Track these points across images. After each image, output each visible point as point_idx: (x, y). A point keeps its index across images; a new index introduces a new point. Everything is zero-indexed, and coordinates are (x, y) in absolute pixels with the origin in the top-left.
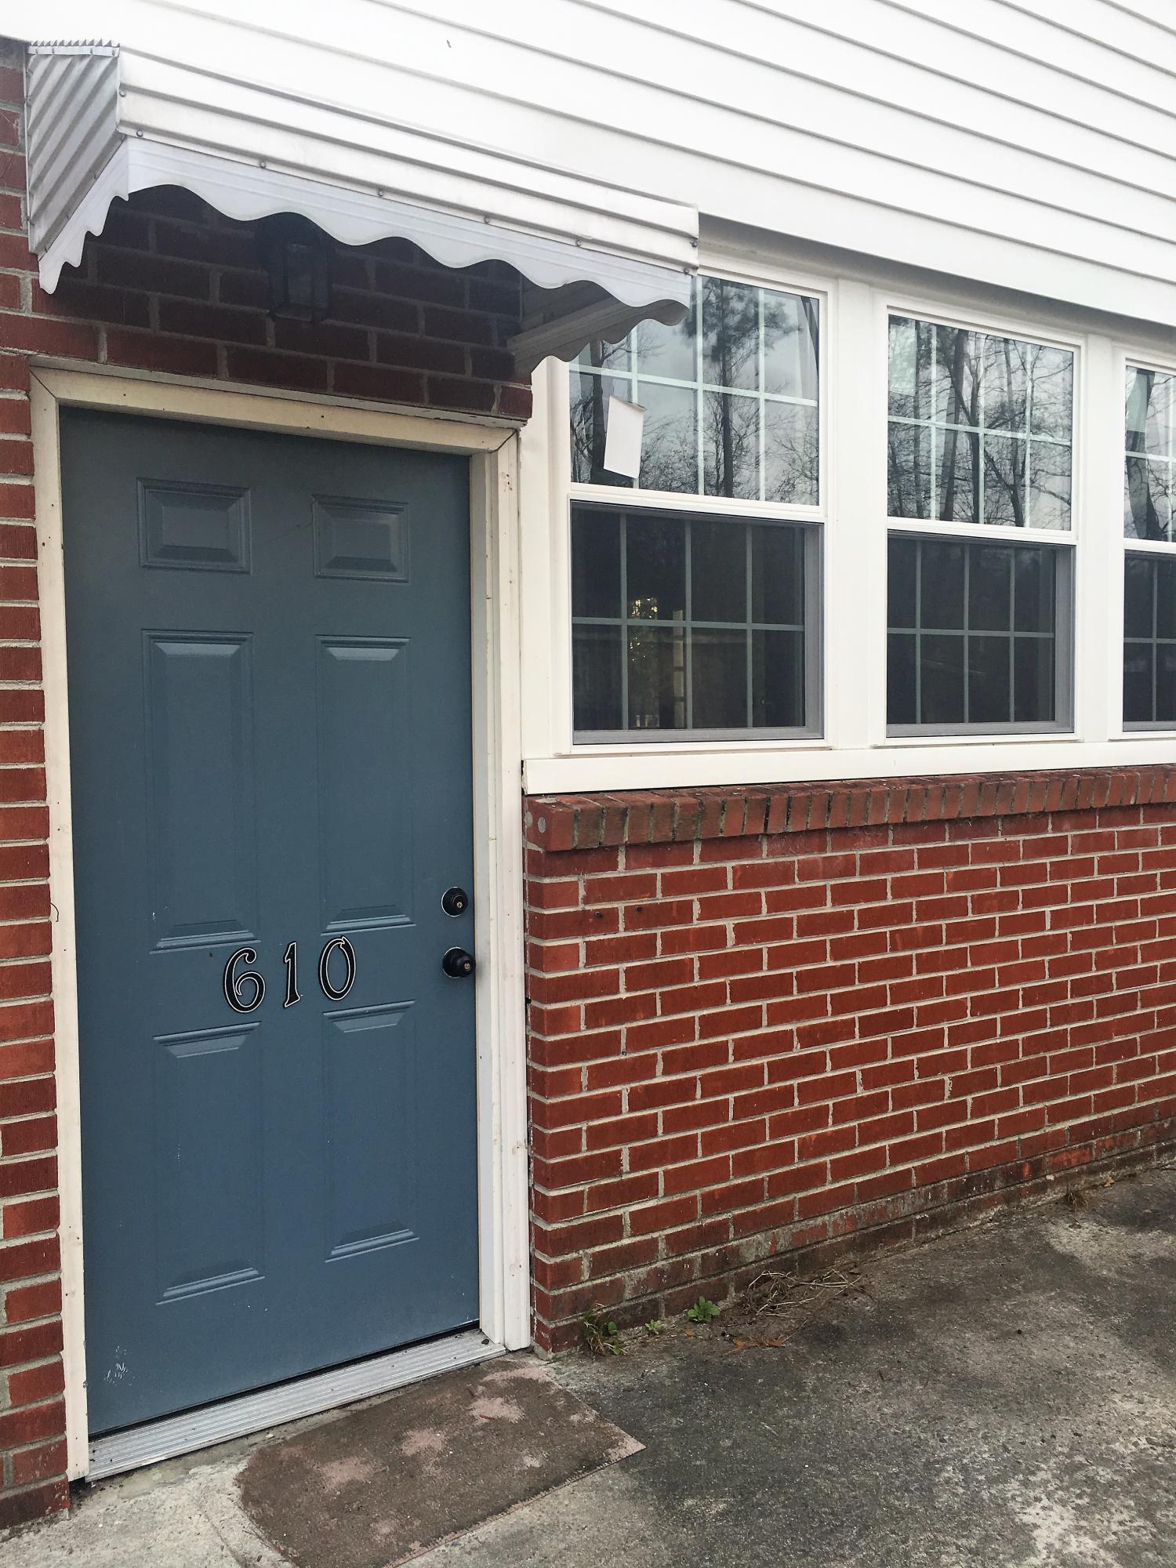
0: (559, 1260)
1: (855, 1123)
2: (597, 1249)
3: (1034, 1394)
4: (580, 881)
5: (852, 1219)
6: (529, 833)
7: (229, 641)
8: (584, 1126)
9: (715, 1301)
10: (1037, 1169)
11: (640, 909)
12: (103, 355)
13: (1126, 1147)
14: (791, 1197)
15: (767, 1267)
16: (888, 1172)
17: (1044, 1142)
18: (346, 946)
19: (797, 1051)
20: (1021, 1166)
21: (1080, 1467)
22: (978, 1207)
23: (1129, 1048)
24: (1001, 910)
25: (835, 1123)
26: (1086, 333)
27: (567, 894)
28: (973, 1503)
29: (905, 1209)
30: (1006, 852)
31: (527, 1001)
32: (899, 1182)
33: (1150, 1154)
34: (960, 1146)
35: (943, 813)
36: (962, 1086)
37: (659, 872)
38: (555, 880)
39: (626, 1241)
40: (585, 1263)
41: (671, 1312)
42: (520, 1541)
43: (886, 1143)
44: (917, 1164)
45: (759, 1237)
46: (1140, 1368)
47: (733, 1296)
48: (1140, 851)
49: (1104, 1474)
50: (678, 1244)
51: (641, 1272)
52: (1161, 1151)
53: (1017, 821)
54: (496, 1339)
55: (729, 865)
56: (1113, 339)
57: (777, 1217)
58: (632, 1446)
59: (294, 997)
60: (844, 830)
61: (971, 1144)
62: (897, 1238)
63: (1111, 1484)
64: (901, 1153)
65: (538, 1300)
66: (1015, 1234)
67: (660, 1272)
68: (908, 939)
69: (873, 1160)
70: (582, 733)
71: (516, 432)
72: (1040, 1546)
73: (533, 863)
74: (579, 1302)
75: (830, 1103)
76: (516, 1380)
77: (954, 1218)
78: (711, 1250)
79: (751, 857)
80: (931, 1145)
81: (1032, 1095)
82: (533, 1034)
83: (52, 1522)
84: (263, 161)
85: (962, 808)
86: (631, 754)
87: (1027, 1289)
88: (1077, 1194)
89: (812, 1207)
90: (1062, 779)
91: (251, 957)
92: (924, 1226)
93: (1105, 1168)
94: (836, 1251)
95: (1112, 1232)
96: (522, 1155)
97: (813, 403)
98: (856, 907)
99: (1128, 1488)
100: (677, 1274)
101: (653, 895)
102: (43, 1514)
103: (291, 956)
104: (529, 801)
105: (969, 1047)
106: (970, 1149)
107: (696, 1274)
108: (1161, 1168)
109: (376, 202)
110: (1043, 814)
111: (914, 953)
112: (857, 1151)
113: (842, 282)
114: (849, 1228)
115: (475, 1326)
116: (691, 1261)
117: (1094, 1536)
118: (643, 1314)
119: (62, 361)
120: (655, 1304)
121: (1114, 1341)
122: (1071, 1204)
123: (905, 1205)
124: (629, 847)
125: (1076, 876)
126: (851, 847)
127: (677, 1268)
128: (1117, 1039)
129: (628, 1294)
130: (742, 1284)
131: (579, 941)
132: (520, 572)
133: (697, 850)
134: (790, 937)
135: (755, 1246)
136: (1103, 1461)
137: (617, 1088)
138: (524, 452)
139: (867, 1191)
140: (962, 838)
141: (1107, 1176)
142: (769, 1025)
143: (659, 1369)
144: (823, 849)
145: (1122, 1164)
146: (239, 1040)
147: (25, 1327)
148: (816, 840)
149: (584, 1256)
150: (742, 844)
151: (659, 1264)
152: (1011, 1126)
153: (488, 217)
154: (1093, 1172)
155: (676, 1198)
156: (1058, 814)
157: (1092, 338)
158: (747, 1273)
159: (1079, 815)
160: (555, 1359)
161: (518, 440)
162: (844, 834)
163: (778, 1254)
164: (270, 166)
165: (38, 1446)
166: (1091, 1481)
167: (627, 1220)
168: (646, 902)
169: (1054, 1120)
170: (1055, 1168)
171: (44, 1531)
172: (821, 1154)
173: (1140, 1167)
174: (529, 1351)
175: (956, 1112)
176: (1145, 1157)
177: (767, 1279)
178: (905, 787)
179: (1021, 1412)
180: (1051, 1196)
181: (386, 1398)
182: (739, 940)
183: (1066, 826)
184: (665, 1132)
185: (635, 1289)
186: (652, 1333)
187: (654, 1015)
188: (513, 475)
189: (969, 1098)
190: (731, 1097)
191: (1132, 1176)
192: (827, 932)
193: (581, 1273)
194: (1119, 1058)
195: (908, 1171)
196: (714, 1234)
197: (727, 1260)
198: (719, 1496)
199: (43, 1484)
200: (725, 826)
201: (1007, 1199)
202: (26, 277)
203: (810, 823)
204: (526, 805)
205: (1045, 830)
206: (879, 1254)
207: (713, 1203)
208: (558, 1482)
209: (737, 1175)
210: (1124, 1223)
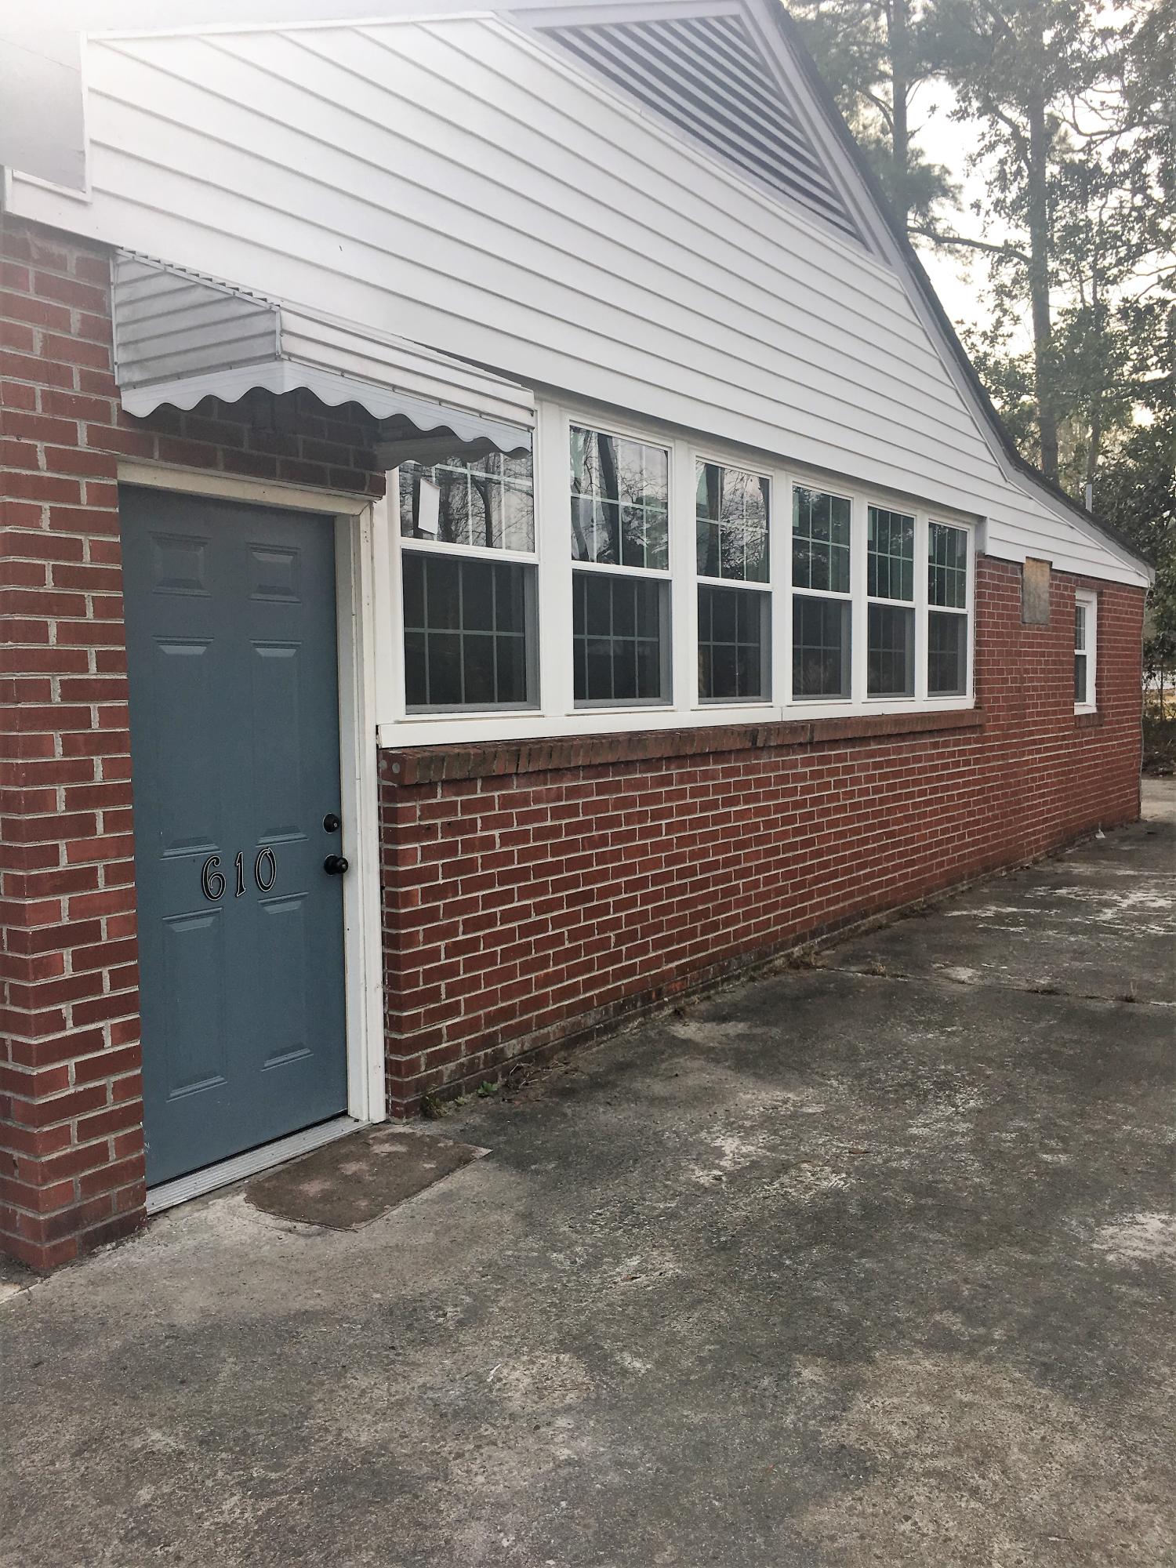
0: (408, 1058)
1: (564, 966)
2: (429, 1050)
3: (696, 1098)
4: (417, 805)
5: (563, 1029)
6: (382, 774)
7: (200, 644)
8: (421, 969)
9: (492, 1083)
10: (659, 995)
11: (449, 824)
12: (157, 455)
13: (705, 979)
14: (530, 1015)
15: (520, 1061)
16: (582, 997)
17: (661, 977)
18: (271, 854)
19: (534, 918)
20: (650, 992)
21: (733, 1122)
22: (629, 1019)
23: (705, 914)
24: (639, 823)
25: (554, 965)
26: (674, 439)
27: (409, 815)
28: (685, 1143)
29: (590, 1022)
30: (641, 784)
31: (382, 888)
32: (586, 1005)
33: (718, 983)
34: (620, 980)
35: (611, 758)
36: (620, 940)
37: (459, 799)
38: (403, 805)
39: (444, 1045)
40: (423, 1060)
41: (468, 1092)
42: (447, 1197)
43: (580, 978)
44: (597, 992)
45: (514, 1041)
46: (749, 1082)
47: (501, 1081)
48: (711, 783)
49: (748, 1124)
50: (473, 1046)
51: (452, 1066)
52: (723, 981)
53: (649, 764)
54: (364, 1118)
55: (496, 794)
56: (689, 442)
57: (523, 1029)
58: (485, 1151)
59: (242, 890)
60: (557, 770)
61: (625, 978)
62: (587, 1040)
63: (752, 1127)
64: (589, 984)
65: (392, 1088)
66: (652, 1034)
67: (462, 1064)
68: (591, 843)
69: (573, 990)
70: (412, 707)
71: (371, 503)
72: (727, 1152)
73: (386, 794)
74: (421, 1085)
75: (551, 952)
76: (392, 1134)
77: (616, 1027)
78: (489, 1051)
79: (507, 789)
80: (603, 980)
81: (658, 945)
82: (386, 910)
83: (139, 1236)
84: (343, 372)
85: (621, 755)
86: (436, 721)
87: (671, 1057)
88: (682, 1009)
89: (543, 1021)
90: (670, 735)
91: (217, 863)
92: (601, 1032)
93: (694, 993)
94: (554, 1050)
95: (709, 1025)
96: (380, 991)
97: (530, 484)
98: (564, 822)
99: (761, 1126)
100: (472, 1066)
101: (456, 815)
102: (134, 1232)
103: (240, 861)
104: (382, 753)
105: (623, 914)
106: (625, 982)
107: (482, 1066)
108: (724, 992)
109: (390, 394)
110: (660, 759)
111: (594, 852)
112: (565, 983)
113: (545, 404)
114: (562, 1034)
115: (345, 1114)
116: (479, 1058)
117: (753, 1145)
118: (453, 1094)
119: (133, 458)
120: (459, 1086)
121: (729, 1072)
122: (678, 1014)
123: (591, 1019)
124: (444, 782)
125: (678, 800)
126: (561, 781)
127: (471, 1061)
128: (700, 908)
129: (445, 1079)
130: (506, 1073)
131: (417, 845)
132: (374, 597)
133: (479, 784)
134: (528, 842)
135: (512, 1047)
136: (743, 1119)
137: (439, 943)
138: (375, 516)
139: (571, 1010)
140: (619, 775)
141: (695, 998)
142: (519, 901)
143: (476, 1120)
144: (545, 784)
145: (703, 990)
146: (210, 920)
147: (123, 1105)
148: (541, 777)
149: (421, 1055)
150: (502, 780)
151: (463, 1060)
152: (647, 965)
153: (441, 401)
154: (688, 995)
155: (471, 1016)
156: (669, 759)
157: (678, 442)
158: (507, 1065)
159: (679, 759)
160: (407, 1123)
161: (371, 508)
162: (558, 773)
163: (525, 1052)
164: (346, 375)
165: (130, 1185)
166: (742, 1127)
167: (445, 1031)
168: (453, 819)
169: (669, 961)
170: (668, 994)
171: (137, 1240)
172: (547, 987)
173: (712, 992)
174: (386, 1122)
175: (616, 958)
176: (714, 986)
177: (519, 1068)
178: (589, 741)
179: (695, 1107)
180: (668, 1011)
181: (312, 1154)
182: (502, 845)
183: (673, 767)
184: (464, 973)
185: (449, 1077)
186: (459, 1105)
187: (457, 895)
188: (369, 532)
189: (623, 948)
190: (498, 948)
191: (709, 998)
192: (548, 839)
193: (420, 1066)
194: (700, 920)
195: (592, 996)
196: (489, 1040)
197: (497, 1057)
198: (550, 1162)
199: (133, 1211)
200: (497, 768)
201: (644, 1014)
202: (113, 401)
203: (541, 765)
204: (381, 756)
205: (661, 770)
206: (577, 1051)
207: (491, 1019)
208: (452, 1171)
209: (503, 1001)
210: (714, 1020)
